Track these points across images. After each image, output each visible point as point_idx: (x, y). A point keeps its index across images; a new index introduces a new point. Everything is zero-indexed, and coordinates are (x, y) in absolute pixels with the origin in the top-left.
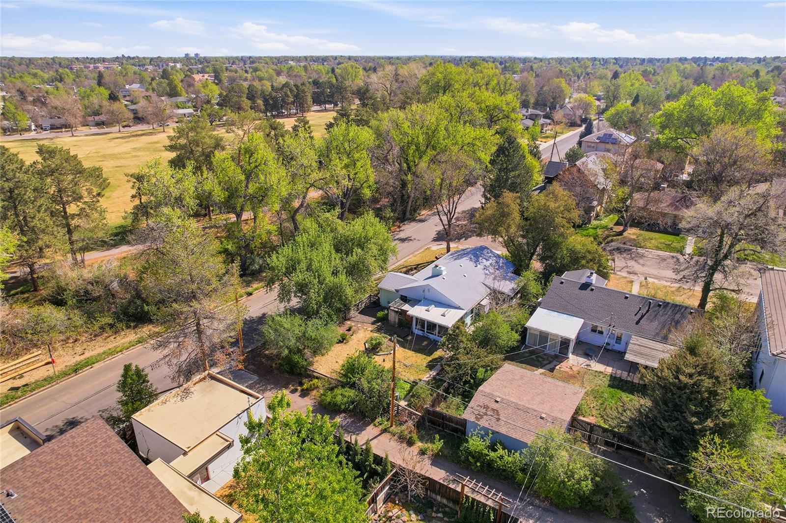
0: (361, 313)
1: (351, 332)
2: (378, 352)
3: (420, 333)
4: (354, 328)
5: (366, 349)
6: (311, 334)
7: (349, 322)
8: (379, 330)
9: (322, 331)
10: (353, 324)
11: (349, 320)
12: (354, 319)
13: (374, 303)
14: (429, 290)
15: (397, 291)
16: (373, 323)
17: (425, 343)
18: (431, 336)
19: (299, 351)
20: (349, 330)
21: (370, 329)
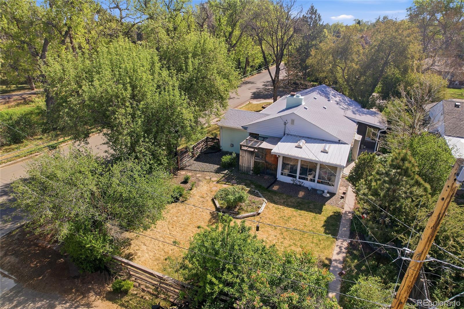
0: (198, 159)
1: (189, 185)
2: (238, 213)
3: (289, 180)
4: (192, 180)
5: (218, 209)
6: (120, 189)
7: (183, 172)
8: (228, 180)
9: (143, 184)
10: (189, 174)
11: (182, 169)
12: (189, 168)
13: (212, 148)
14: (293, 121)
15: (245, 128)
16: (217, 171)
17: (301, 194)
18: (307, 184)
19: (97, 225)
20: (185, 182)
21: (215, 179)
